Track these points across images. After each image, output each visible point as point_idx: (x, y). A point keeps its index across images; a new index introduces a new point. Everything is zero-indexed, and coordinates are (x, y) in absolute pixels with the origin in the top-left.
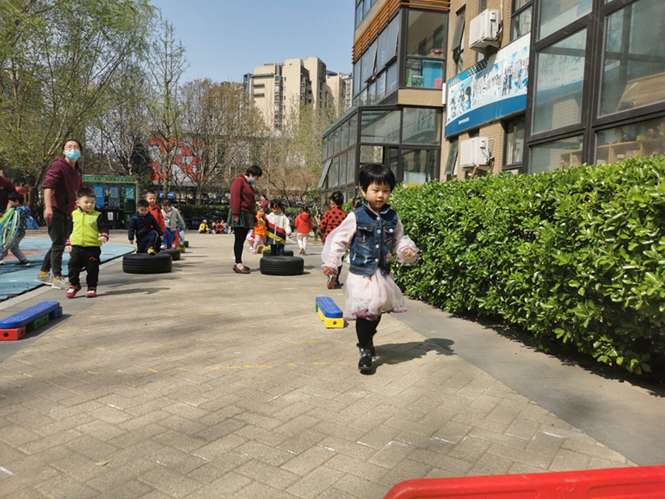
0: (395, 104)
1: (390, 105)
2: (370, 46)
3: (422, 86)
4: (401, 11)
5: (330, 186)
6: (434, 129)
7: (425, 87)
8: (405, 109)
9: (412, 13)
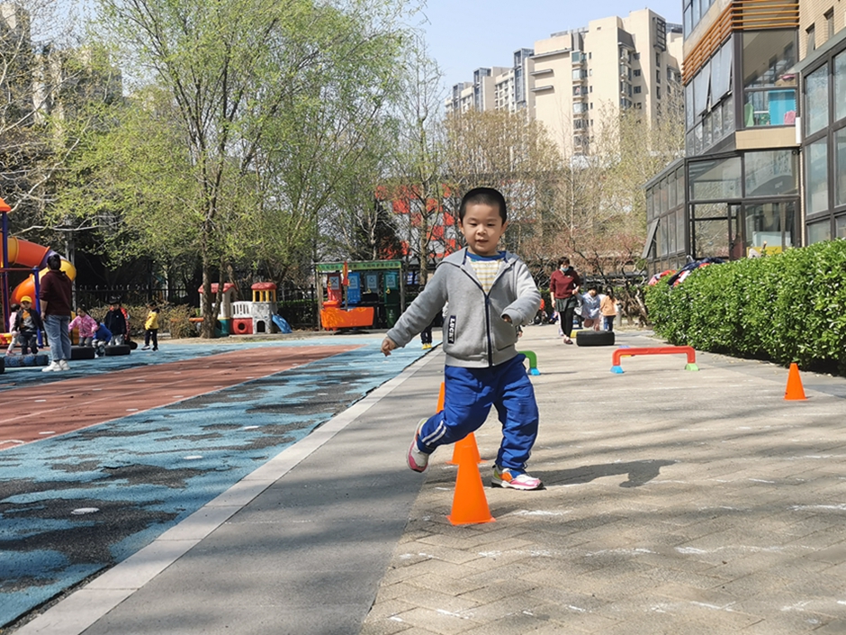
0: (734, 149)
1: (725, 153)
2: (703, 68)
3: (768, 123)
4: (732, 36)
5: (658, 256)
6: (791, 174)
7: (772, 125)
8: (746, 154)
9: (746, 36)
